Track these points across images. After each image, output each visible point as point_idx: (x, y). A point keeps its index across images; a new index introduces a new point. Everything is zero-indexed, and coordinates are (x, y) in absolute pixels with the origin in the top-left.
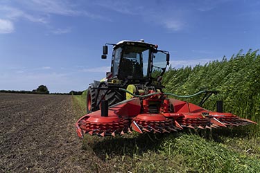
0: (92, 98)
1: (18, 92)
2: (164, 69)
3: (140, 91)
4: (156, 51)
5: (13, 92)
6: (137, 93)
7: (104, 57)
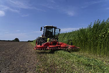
0: (37, 42)
1: (6, 41)
2: (59, 34)
3: (51, 40)
4: (56, 28)
5: (5, 41)
6: (50, 40)
7: (41, 30)
